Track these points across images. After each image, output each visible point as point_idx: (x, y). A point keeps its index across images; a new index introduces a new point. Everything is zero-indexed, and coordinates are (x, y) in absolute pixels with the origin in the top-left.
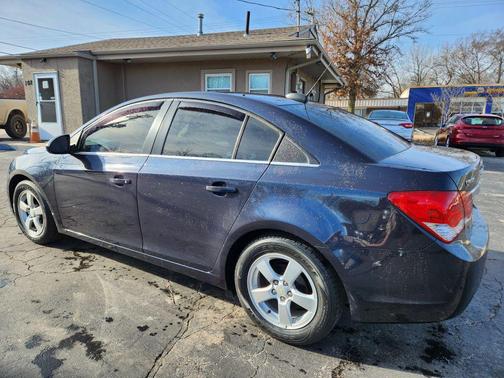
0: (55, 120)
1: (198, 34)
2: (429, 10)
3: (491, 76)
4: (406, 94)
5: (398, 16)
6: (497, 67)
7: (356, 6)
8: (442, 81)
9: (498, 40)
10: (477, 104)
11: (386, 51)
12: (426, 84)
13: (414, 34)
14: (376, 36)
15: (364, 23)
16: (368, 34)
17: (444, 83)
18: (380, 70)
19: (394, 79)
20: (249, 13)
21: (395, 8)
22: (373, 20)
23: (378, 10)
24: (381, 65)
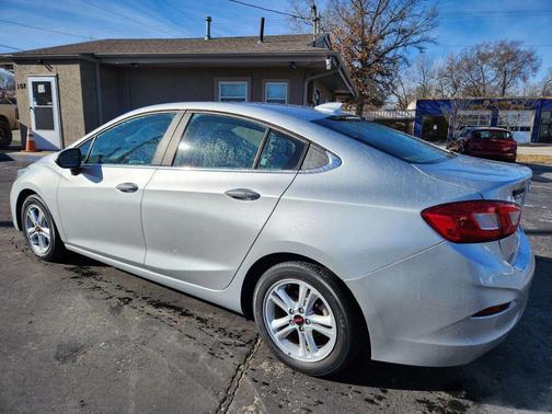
0: (52, 128)
1: (206, 38)
2: (435, 20)
3: (496, 88)
4: (412, 106)
5: (405, 24)
6: (501, 79)
7: (363, 13)
8: (448, 93)
9: (503, 52)
10: (483, 117)
11: (393, 61)
12: (432, 96)
13: (421, 45)
14: (383, 44)
15: (371, 31)
16: (375, 42)
17: (449, 96)
18: (388, 81)
19: (400, 89)
20: (263, 19)
21: (402, 16)
22: (380, 28)
23: (384, 17)
24: (388, 75)
